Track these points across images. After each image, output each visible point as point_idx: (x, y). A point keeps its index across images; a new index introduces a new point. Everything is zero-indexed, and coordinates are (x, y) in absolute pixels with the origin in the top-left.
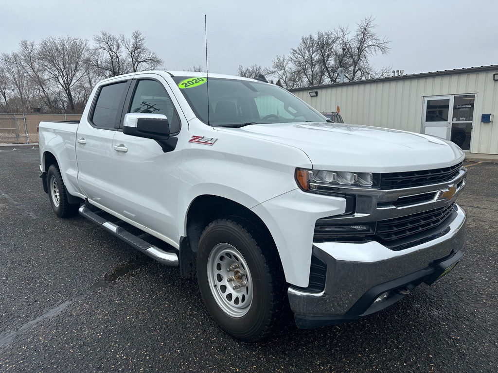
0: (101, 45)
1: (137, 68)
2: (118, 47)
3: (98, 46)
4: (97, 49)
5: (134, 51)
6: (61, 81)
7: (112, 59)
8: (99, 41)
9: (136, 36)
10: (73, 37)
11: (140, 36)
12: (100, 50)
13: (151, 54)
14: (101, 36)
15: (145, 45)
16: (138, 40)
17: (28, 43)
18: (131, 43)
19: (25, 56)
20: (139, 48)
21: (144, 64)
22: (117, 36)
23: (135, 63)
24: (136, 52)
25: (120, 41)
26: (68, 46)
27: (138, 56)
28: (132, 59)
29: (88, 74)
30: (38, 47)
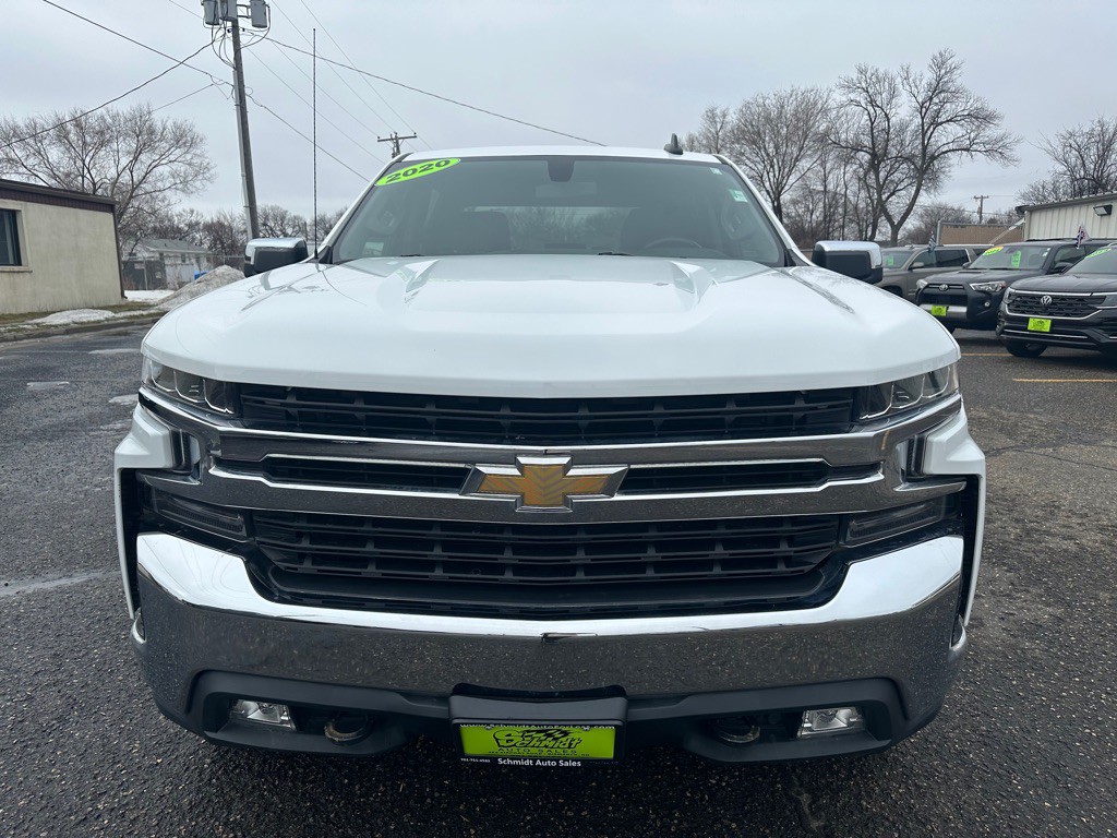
0: (852, 96)
1: (932, 139)
2: (893, 94)
3: (844, 98)
4: (842, 106)
5: (931, 99)
6: (767, 184)
7: (872, 124)
8: (849, 87)
9: (940, 63)
10: (803, 89)
11: (950, 62)
12: (849, 109)
13: (972, 101)
14: (854, 75)
15: (959, 80)
16: (943, 71)
17: (718, 112)
18: (924, 82)
19: (708, 138)
20: (943, 91)
21: (951, 127)
22: (894, 71)
23: (928, 129)
24: (936, 100)
25: (899, 80)
26: (789, 109)
27: (938, 112)
28: (923, 118)
29: (823, 164)
30: (733, 118)
